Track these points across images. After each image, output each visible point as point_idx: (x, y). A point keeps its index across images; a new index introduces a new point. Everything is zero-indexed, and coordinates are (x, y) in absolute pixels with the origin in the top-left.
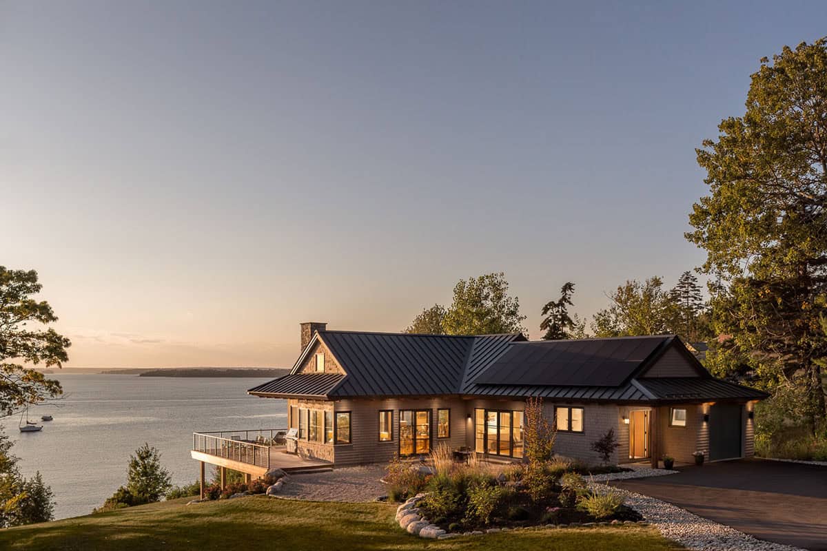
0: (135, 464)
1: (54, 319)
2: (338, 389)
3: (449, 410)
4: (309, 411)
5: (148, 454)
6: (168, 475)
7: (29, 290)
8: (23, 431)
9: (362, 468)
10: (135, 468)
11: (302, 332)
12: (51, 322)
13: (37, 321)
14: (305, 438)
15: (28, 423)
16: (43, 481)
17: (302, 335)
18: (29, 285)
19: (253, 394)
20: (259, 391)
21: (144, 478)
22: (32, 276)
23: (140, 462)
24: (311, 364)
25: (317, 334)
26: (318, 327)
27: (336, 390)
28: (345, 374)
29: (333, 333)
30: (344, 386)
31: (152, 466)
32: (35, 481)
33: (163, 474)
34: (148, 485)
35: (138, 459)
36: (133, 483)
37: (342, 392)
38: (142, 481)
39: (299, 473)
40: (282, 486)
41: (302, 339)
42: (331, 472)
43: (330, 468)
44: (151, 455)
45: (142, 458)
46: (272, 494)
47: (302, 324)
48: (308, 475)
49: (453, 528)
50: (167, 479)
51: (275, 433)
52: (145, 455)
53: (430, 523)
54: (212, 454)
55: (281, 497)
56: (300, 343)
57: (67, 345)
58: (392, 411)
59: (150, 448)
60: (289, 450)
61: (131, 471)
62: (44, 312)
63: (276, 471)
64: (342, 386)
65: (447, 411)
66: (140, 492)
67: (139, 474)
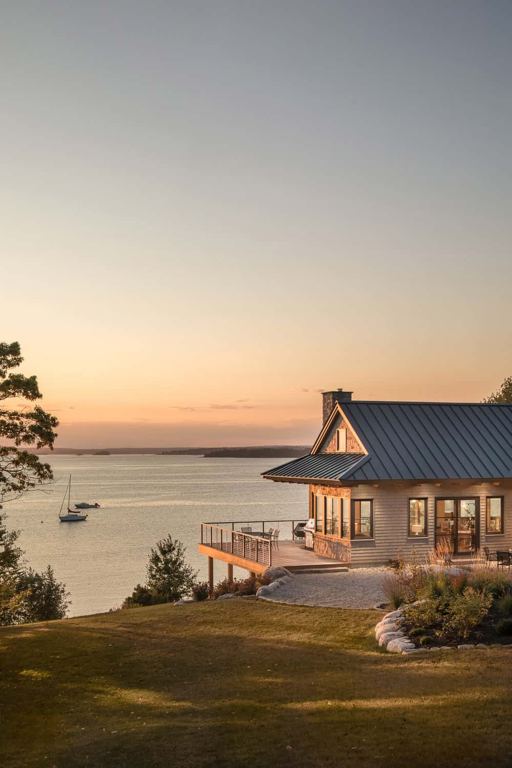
0: (156, 560)
1: (40, 396)
2: (354, 472)
3: (502, 498)
4: (325, 498)
5: (170, 548)
6: (193, 573)
7: (11, 365)
8: (63, 520)
9: (386, 569)
10: (157, 565)
11: (324, 404)
12: (38, 400)
13: (24, 398)
14: (321, 531)
15: (70, 511)
16: (54, 576)
17: (324, 407)
18: (9, 358)
19: (268, 478)
20: (274, 475)
21: (166, 576)
22: (15, 349)
23: (162, 557)
24: (333, 443)
25: (338, 405)
26: (340, 398)
27: (352, 473)
28: (366, 453)
29: (358, 403)
30: (364, 468)
31: (175, 562)
32: (46, 577)
33: (186, 571)
34: (170, 584)
35: (159, 553)
36: (153, 581)
37: (359, 476)
38: (164, 578)
39: (308, 572)
40: (278, 587)
41: (324, 411)
42: (346, 573)
43: (346, 568)
44: (174, 549)
45: (164, 553)
46: (263, 595)
47: (324, 394)
48: (317, 575)
49: (423, 642)
50: (193, 578)
51: (296, 524)
52: (167, 549)
53: (405, 635)
54: (217, 549)
55: (270, 600)
56: (322, 416)
57: (55, 425)
58: (426, 499)
59: (173, 542)
60: (307, 545)
61: (151, 567)
62: (29, 387)
63: (277, 569)
64: (361, 468)
65: (499, 499)
66: (159, 592)
67: (160, 570)
